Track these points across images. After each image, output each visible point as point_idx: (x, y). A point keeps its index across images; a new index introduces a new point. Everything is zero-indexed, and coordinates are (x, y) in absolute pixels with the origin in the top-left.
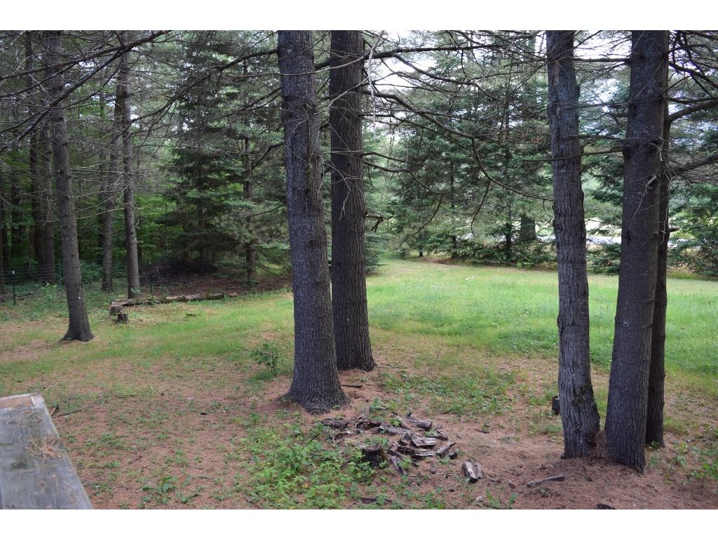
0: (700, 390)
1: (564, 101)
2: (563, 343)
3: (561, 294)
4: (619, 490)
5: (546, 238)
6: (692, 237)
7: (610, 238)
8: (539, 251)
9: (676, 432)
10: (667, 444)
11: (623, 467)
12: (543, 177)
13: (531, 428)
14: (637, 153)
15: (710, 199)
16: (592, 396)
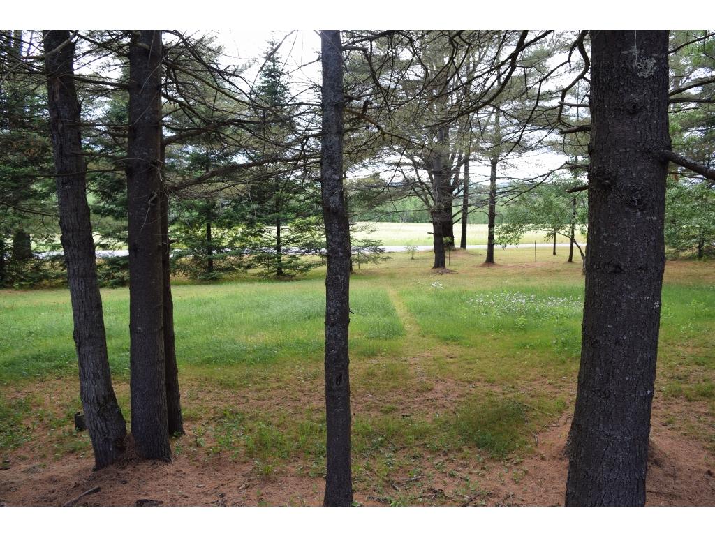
0: (206, 379)
1: (65, 118)
2: (82, 357)
3: (74, 309)
4: (153, 483)
5: (44, 255)
6: (185, 247)
7: (111, 252)
8: (37, 269)
9: (192, 419)
10: (186, 431)
11: (153, 461)
12: (36, 191)
13: (57, 450)
14: (139, 173)
15: (197, 214)
16: (116, 403)
